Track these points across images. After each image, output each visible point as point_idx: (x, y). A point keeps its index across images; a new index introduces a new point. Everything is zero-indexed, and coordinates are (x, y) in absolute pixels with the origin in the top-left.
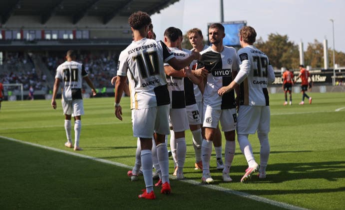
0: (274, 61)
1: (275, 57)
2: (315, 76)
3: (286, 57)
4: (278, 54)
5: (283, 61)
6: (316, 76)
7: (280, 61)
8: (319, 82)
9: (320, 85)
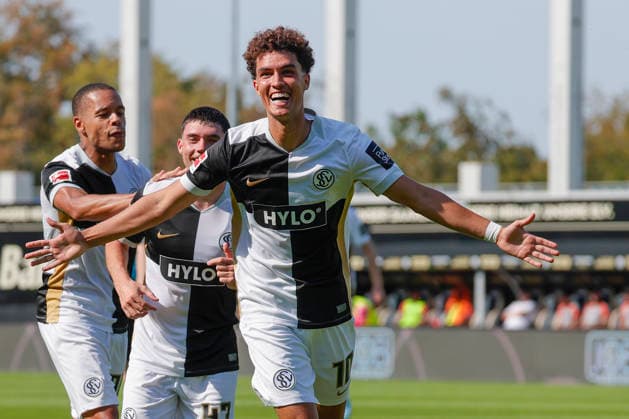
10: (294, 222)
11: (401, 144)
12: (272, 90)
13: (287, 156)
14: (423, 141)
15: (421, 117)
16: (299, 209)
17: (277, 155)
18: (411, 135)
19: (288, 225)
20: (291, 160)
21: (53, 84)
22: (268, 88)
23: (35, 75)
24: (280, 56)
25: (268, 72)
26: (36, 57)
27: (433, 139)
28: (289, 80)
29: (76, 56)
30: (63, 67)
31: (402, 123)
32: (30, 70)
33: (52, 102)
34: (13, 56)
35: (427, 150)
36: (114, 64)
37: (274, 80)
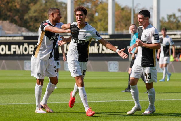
0: (16, 18)
1: (17, 11)
2: (98, 45)
3: (35, 12)
4: (22, 6)
5: (31, 18)
6: (101, 45)
7: (26, 17)
8: (106, 55)
9: (108, 60)
10: (78, 43)
11: (170, 21)
12: (78, 19)
13: (79, 30)
14: (174, 20)
15: (174, 15)
16: (80, 40)
17: (78, 29)
18: (172, 19)
19: (77, 43)
20: (80, 31)
21: (94, 9)
22: (77, 18)
23: (90, 7)
24: (80, 12)
25: (78, 15)
26: (90, 3)
27: (176, 20)
28: (81, 17)
29: (99, 3)
30: (96, 5)
31: (170, 16)
32: (89, 6)
33: (93, 13)
34: (85, 3)
35: (175, 22)
36: (107, 4)
37: (78, 17)
